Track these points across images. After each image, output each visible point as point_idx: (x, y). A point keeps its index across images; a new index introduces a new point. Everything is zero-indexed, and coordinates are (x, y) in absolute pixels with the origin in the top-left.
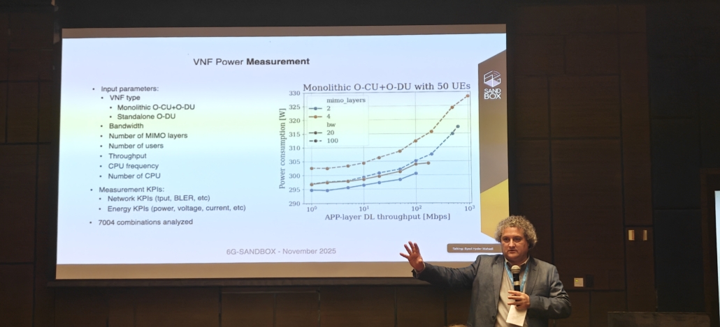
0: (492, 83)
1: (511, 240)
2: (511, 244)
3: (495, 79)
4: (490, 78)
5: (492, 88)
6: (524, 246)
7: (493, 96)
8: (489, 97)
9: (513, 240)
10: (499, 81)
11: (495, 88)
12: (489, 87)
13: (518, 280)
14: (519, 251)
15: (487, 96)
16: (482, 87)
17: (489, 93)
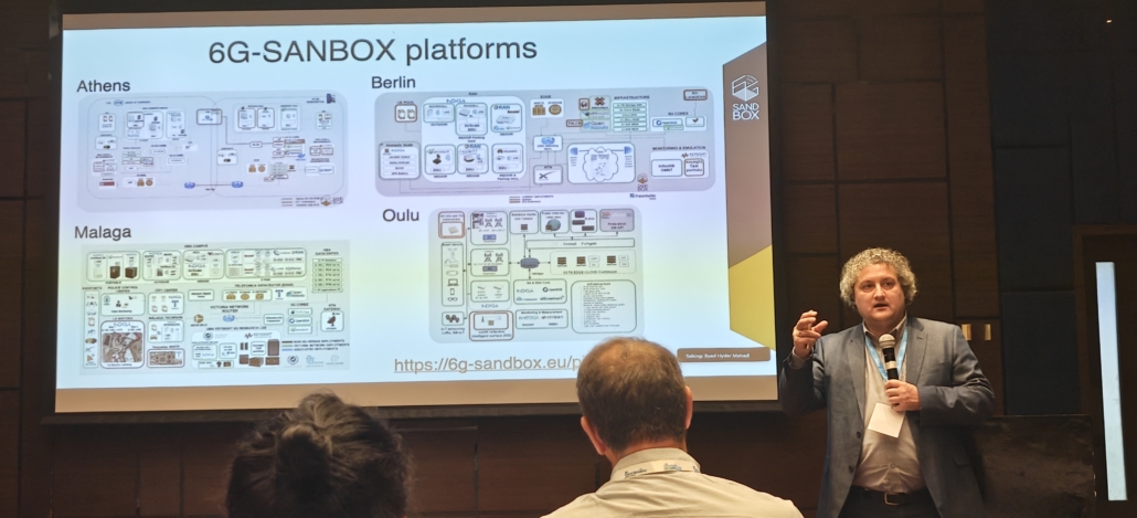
0: (745, 94)
1: (878, 286)
2: (879, 291)
3: (750, 89)
4: (742, 87)
5: (744, 103)
6: (900, 296)
7: (746, 115)
8: (741, 117)
9: (882, 285)
10: (755, 91)
11: (749, 102)
12: (740, 102)
13: (894, 359)
14: (893, 306)
15: (736, 115)
16: (730, 101)
17: (741, 111)
